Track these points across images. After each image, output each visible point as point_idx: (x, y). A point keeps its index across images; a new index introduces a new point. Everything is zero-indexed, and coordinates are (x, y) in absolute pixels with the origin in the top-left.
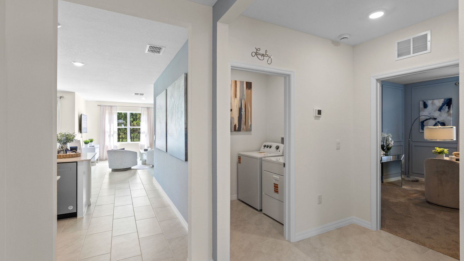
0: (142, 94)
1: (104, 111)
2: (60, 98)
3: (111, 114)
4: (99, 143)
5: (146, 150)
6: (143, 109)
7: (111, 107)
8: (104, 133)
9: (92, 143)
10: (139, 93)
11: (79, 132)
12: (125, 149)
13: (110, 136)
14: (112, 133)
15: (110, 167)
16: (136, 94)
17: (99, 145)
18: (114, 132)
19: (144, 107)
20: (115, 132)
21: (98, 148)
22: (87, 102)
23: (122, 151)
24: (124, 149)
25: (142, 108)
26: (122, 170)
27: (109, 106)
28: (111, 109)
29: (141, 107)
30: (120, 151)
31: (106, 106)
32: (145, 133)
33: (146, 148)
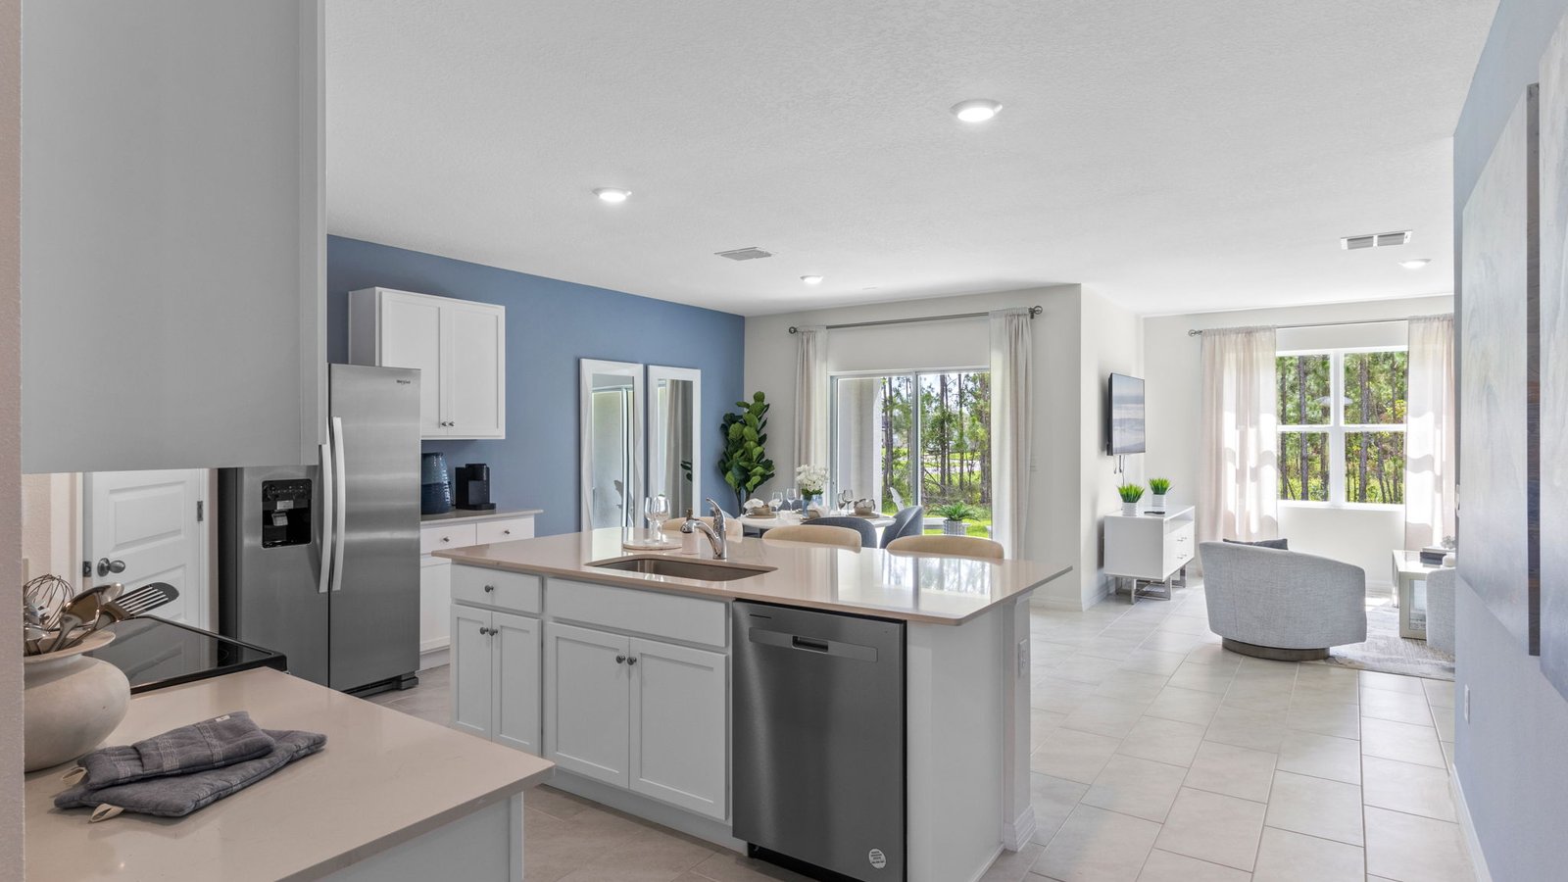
0: (1394, 238)
1: (1218, 359)
2: (1032, 317)
3: (1247, 369)
4: (1194, 500)
5: (1431, 557)
6: (1419, 328)
7: (1249, 332)
8: (1217, 455)
9: (1164, 496)
10: (1375, 229)
11: (1103, 450)
12: (1292, 548)
13: (1240, 475)
14: (1251, 462)
15: (1215, 628)
16: (1358, 242)
17: (1193, 507)
18: (1262, 458)
19: (1426, 319)
20: (1269, 453)
21: (1190, 520)
22: (1150, 326)
23: (1274, 555)
24: (1282, 544)
25: (1415, 325)
26: (1272, 654)
27: (1238, 331)
28: (1249, 342)
29: (1411, 320)
30: (1259, 552)
31: (1224, 332)
32: (1432, 469)
33: (1437, 545)
